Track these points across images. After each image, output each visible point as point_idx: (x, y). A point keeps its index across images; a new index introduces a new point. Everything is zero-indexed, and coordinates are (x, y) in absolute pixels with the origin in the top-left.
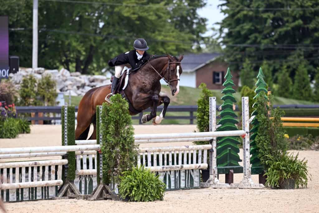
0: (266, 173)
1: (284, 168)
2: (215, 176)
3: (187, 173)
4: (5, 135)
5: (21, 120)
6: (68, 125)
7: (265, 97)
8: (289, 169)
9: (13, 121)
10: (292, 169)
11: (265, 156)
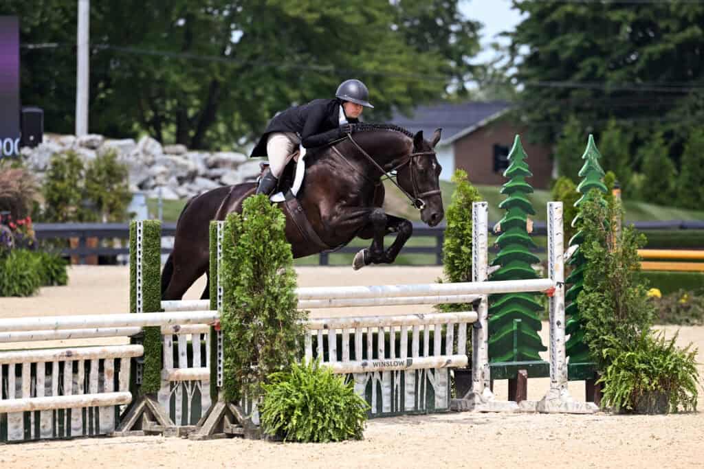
0: (602, 377)
1: (643, 366)
2: (485, 385)
3: (420, 376)
4: (9, 289)
5: (46, 253)
6: (144, 267)
7: (601, 203)
8: (656, 369)
9: (27, 257)
10: (660, 369)
11: (600, 337)
